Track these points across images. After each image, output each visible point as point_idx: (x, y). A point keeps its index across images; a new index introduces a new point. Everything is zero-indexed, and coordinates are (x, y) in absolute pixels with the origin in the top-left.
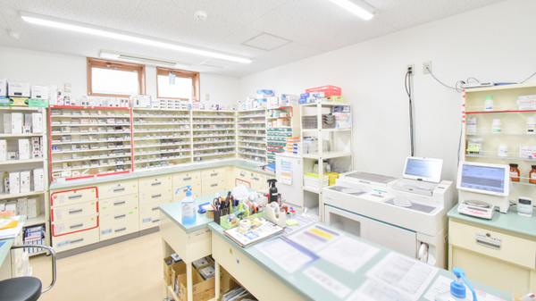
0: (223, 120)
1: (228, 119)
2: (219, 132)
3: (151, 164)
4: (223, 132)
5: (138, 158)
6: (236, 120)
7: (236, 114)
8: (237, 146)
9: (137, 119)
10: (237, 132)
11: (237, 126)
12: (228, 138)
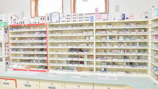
0: (133, 30)
1: (140, 30)
2: (128, 44)
3: (63, 68)
4: (134, 44)
5: (52, 62)
6: (150, 30)
7: (150, 23)
8: (150, 61)
9: (52, 32)
10: (150, 44)
11: (150, 37)
12: (139, 51)
